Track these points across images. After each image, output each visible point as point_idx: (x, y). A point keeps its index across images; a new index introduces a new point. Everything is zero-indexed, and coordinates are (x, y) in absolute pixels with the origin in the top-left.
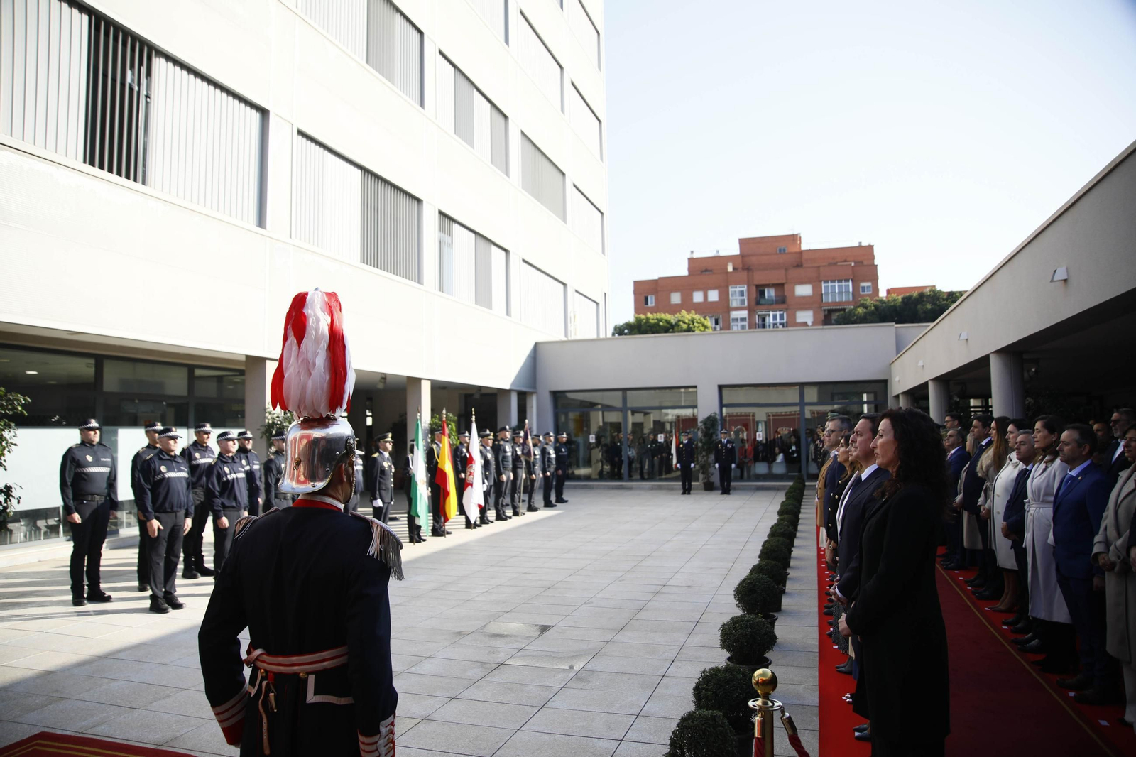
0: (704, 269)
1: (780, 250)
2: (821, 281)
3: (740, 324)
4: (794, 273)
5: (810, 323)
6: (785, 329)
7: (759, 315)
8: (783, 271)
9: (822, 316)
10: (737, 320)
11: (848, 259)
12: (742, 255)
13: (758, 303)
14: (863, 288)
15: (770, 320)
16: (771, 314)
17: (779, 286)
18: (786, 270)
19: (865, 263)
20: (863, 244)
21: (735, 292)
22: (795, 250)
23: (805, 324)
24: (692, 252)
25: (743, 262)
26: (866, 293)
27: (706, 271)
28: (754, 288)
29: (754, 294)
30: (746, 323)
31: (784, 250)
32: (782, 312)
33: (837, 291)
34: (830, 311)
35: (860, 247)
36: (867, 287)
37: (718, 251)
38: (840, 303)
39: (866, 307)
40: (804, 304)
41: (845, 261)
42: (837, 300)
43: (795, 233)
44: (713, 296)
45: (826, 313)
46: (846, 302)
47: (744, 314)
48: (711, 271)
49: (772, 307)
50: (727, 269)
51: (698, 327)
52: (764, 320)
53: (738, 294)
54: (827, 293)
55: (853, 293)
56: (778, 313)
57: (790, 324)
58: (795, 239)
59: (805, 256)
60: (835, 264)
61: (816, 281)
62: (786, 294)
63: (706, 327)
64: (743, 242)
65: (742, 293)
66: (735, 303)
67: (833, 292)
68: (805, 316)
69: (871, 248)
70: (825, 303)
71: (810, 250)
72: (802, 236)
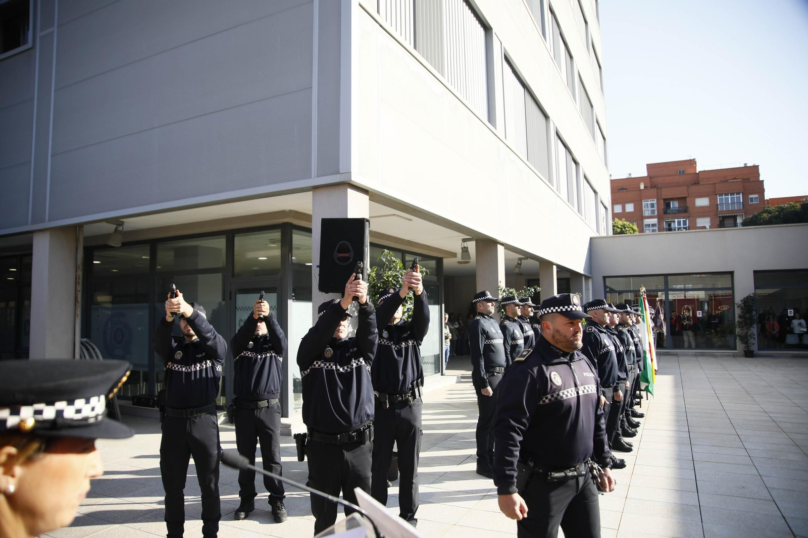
0: (621, 188)
1: (680, 172)
2: (717, 195)
3: (651, 228)
4: (694, 189)
5: (708, 227)
6: (688, 231)
7: (666, 222)
8: (685, 188)
9: (717, 221)
10: (649, 225)
11: (737, 178)
12: (650, 177)
13: (665, 213)
14: (752, 199)
15: (675, 225)
16: (676, 220)
17: (682, 199)
18: (688, 186)
19: (751, 180)
20: (748, 165)
21: (647, 204)
22: (692, 171)
23: (705, 227)
24: (611, 175)
25: (650, 181)
26: (754, 203)
27: (622, 189)
28: (662, 201)
29: (662, 206)
30: (656, 228)
31: (683, 172)
32: (685, 219)
33: (730, 202)
34: (724, 218)
35: (746, 167)
36: (755, 198)
37: (630, 174)
38: (732, 211)
39: (770, 213)
40: (703, 212)
41: (735, 179)
42: (730, 209)
43: (692, 159)
44: (630, 208)
45: (721, 219)
46: (737, 210)
47: (655, 221)
48: (625, 189)
49: (678, 215)
50: (640, 187)
51: (629, 230)
52: (670, 225)
53: (649, 206)
54: (722, 204)
55: (743, 202)
56: (682, 220)
57: (693, 227)
58: (692, 163)
59: (701, 176)
60: (728, 180)
61: (712, 195)
62: (688, 205)
63: (634, 231)
64: (650, 167)
65: (652, 205)
66: (647, 213)
67: (727, 203)
68: (704, 222)
69: (756, 168)
70: (721, 211)
71: (704, 171)
72: (696, 160)
